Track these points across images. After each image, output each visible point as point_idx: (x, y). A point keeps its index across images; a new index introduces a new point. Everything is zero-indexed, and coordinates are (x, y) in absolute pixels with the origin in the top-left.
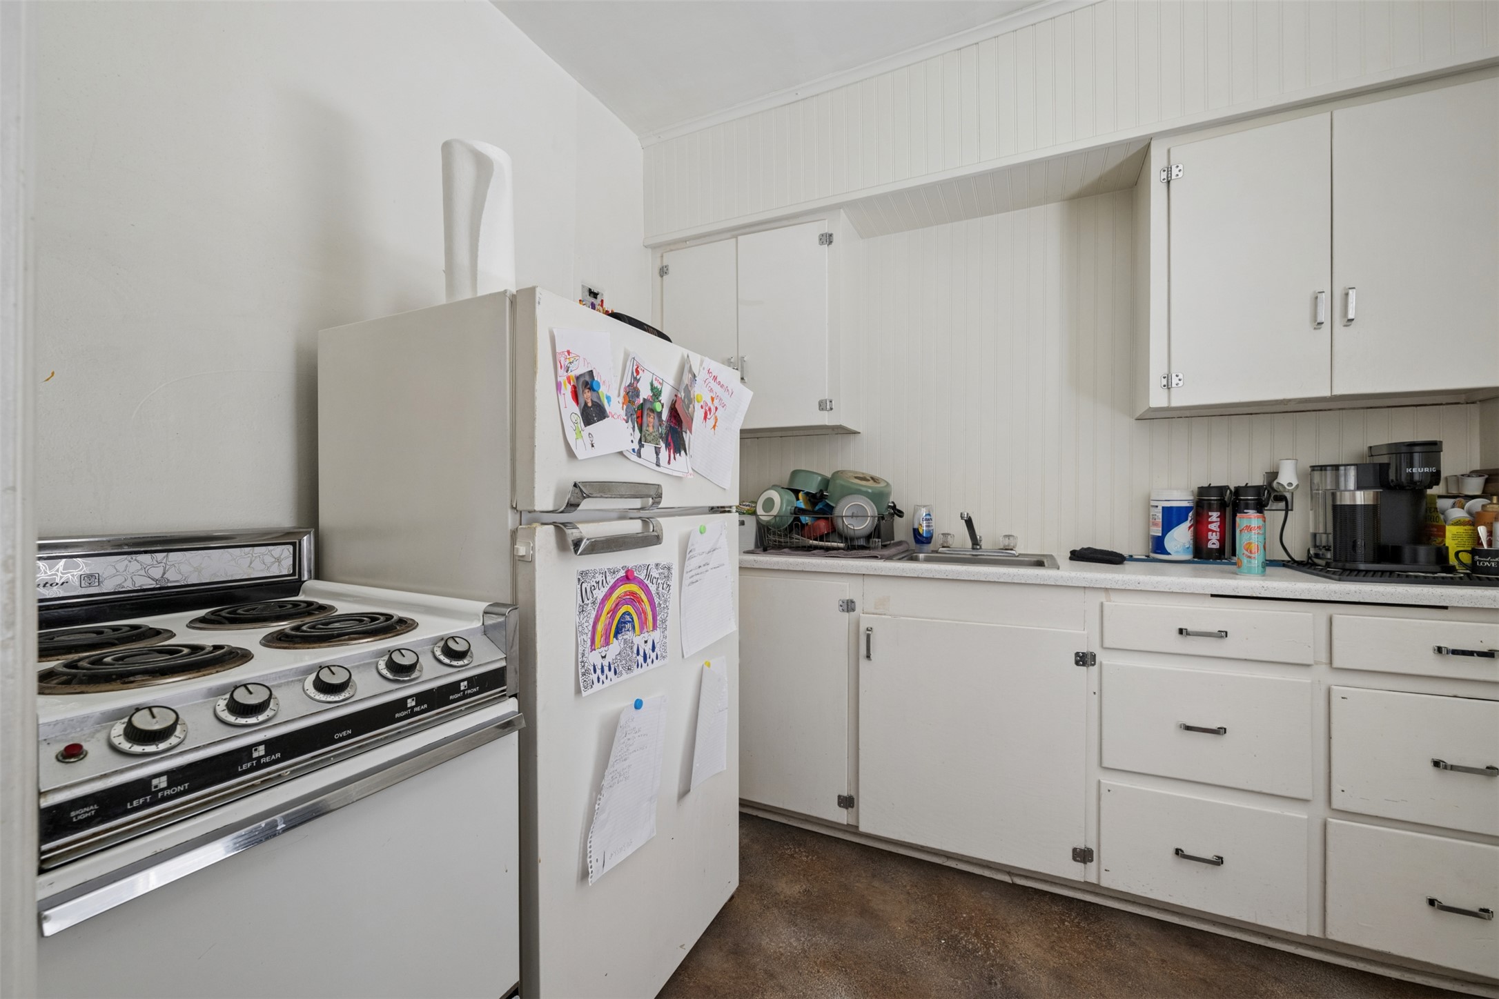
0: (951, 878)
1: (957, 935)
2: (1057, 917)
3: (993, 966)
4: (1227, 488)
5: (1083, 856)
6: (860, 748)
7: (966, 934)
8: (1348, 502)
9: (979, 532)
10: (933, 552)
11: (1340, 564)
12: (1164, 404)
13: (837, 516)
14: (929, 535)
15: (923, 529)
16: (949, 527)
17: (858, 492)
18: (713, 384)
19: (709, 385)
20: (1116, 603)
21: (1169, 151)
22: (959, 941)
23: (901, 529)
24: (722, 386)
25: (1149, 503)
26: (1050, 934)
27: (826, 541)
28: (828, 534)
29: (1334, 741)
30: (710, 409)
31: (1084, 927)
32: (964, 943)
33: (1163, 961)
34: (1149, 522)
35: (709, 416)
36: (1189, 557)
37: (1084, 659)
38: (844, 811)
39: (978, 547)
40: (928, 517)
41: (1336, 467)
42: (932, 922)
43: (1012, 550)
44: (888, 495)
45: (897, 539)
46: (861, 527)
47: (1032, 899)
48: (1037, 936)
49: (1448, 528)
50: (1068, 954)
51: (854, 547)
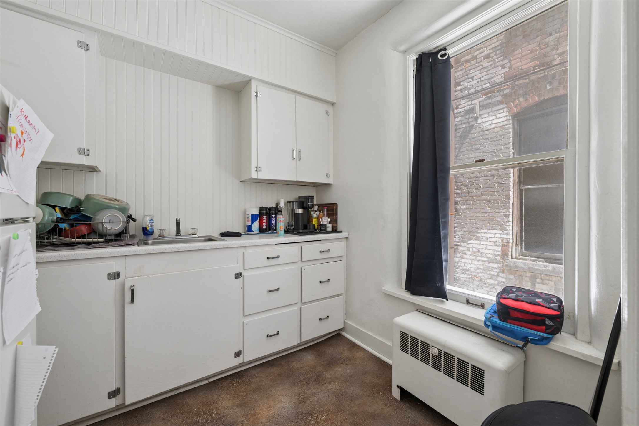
0: (182, 398)
1: (196, 420)
2: (231, 384)
3: (217, 421)
4: (267, 207)
5: (238, 354)
6: (126, 356)
7: (200, 417)
8: (298, 213)
10: (154, 239)
11: (296, 231)
12: (256, 177)
13: (98, 223)
14: (152, 231)
15: (149, 228)
16: (165, 226)
17: (108, 207)
18: (23, 121)
19: (21, 121)
20: (248, 251)
21: (257, 86)
22: (198, 422)
23: (135, 228)
24: (31, 125)
25: (245, 213)
26: (231, 392)
27: (88, 239)
28: (88, 234)
29: (303, 283)
30: (20, 141)
31: (241, 382)
32: (201, 421)
33: (267, 376)
34: (245, 220)
35: (19, 146)
36: (258, 232)
37: (238, 276)
39: (179, 235)
40: (152, 221)
41: (293, 202)
42: (182, 423)
43: (195, 235)
44: (128, 209)
45: (132, 237)
46: (117, 228)
47: (219, 384)
48: (227, 397)
49: (314, 219)
50: (240, 395)
51: (111, 241)
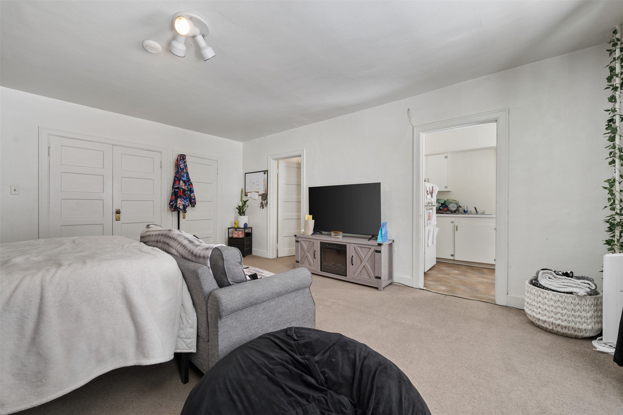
9: (477, 211)
10: (467, 213)
13: (448, 207)
15: (466, 210)
16: (471, 209)
17: (452, 203)
23: (461, 210)
27: (447, 212)
28: (447, 210)
35: (435, 191)
38: (452, 257)
40: (467, 207)
43: (484, 213)
44: (458, 203)
45: (460, 212)
46: (454, 209)
51: (452, 213)
